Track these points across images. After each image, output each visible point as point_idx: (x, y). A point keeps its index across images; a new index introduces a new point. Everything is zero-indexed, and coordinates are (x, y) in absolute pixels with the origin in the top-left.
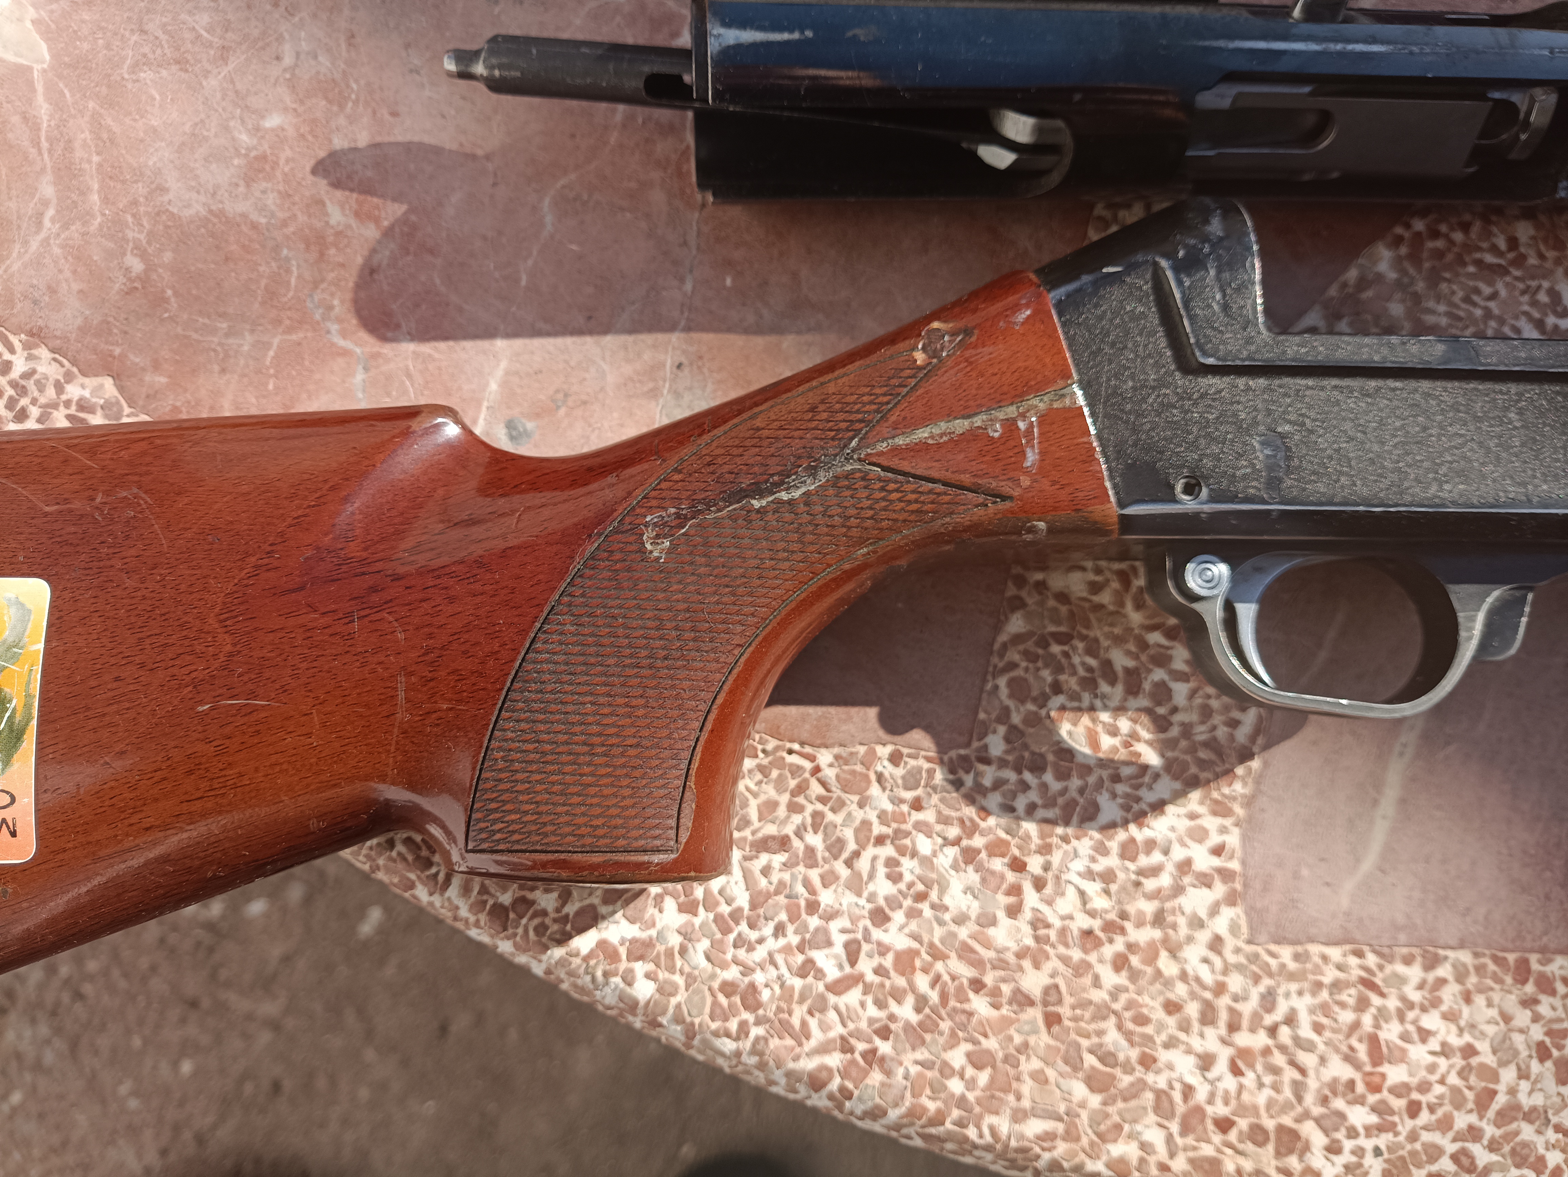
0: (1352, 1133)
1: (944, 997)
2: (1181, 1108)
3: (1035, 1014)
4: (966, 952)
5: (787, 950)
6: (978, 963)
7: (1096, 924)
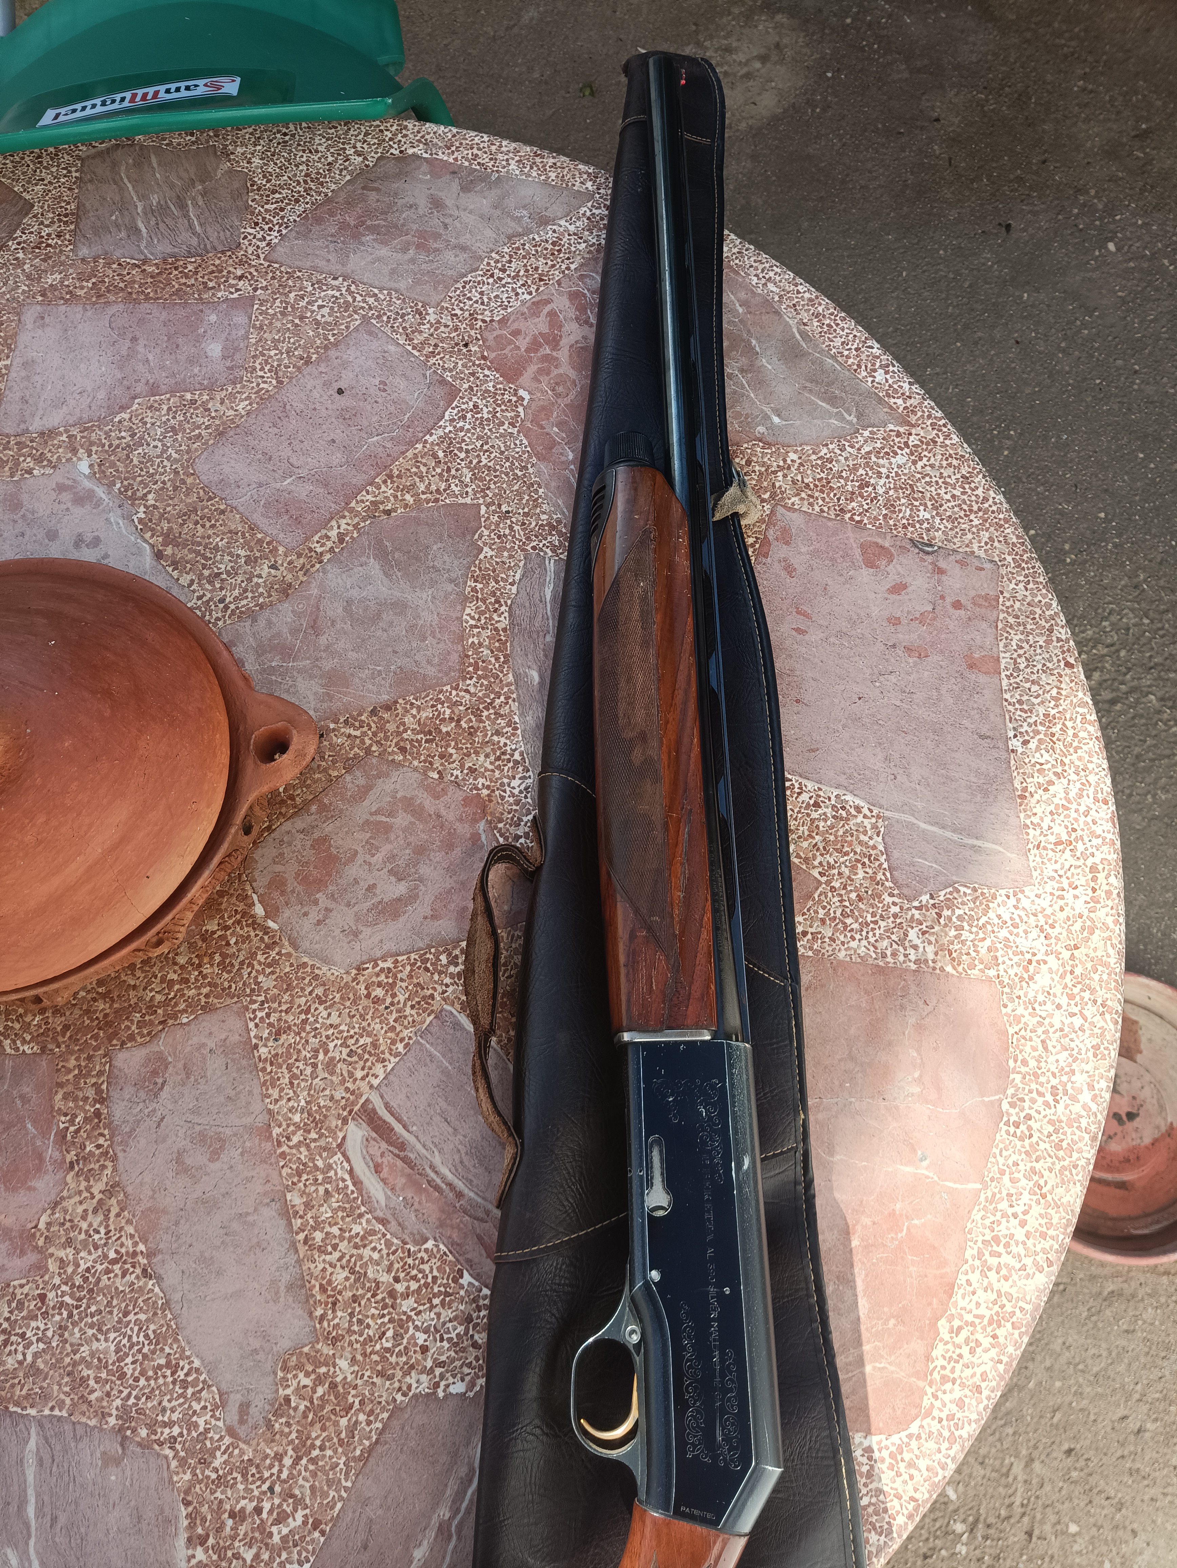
0: (1086, 849)
1: (1079, 983)
2: (1092, 904)
3: (1075, 952)
4: (1062, 977)
5: (1078, 1037)
6: (1065, 972)
7: (1043, 935)
